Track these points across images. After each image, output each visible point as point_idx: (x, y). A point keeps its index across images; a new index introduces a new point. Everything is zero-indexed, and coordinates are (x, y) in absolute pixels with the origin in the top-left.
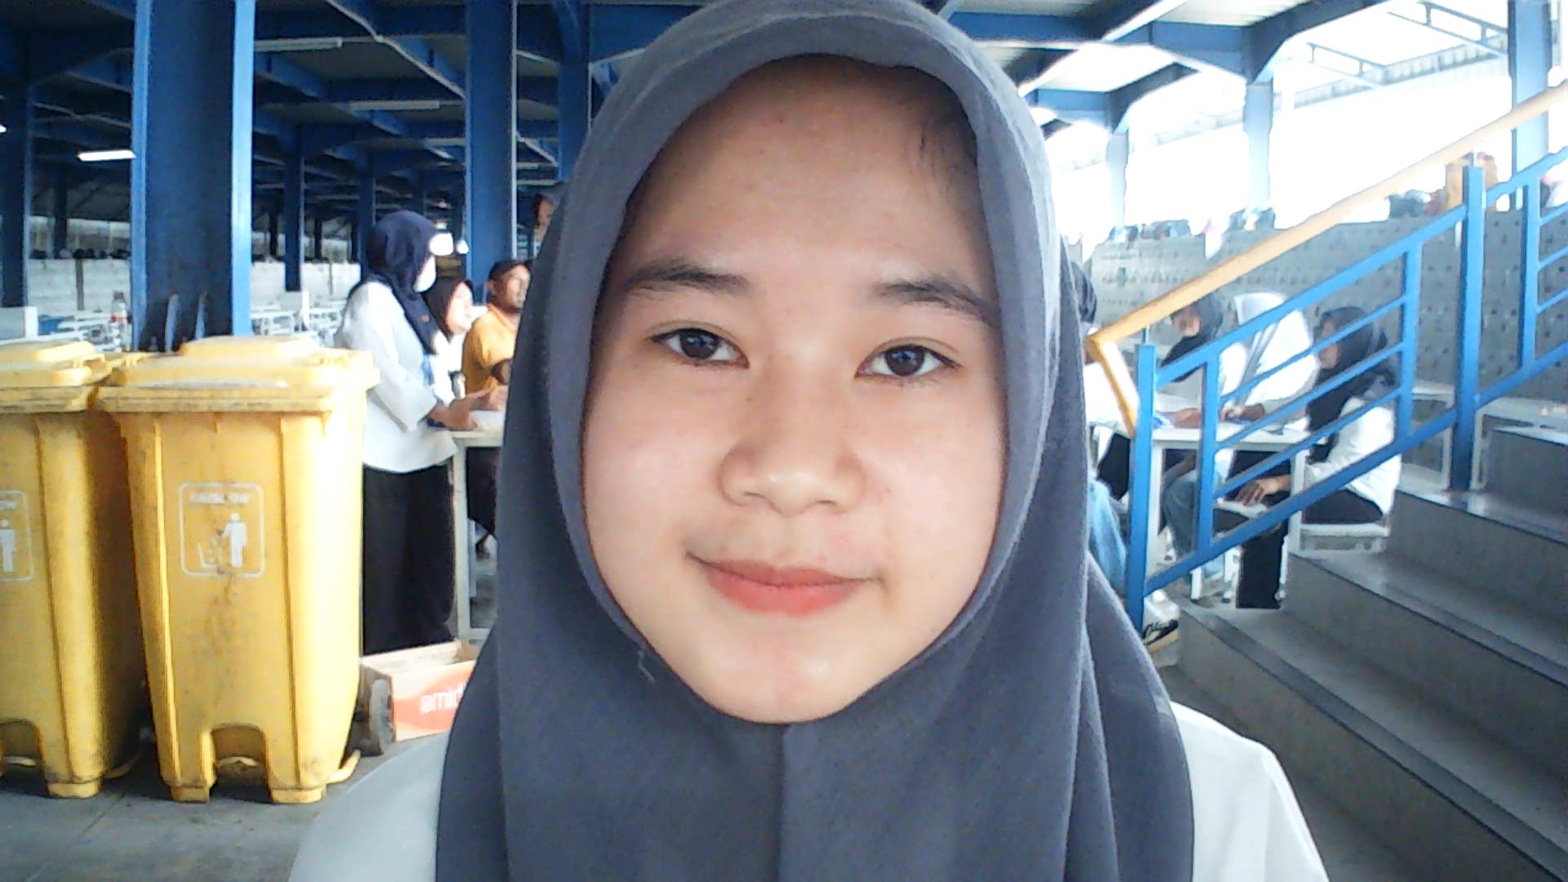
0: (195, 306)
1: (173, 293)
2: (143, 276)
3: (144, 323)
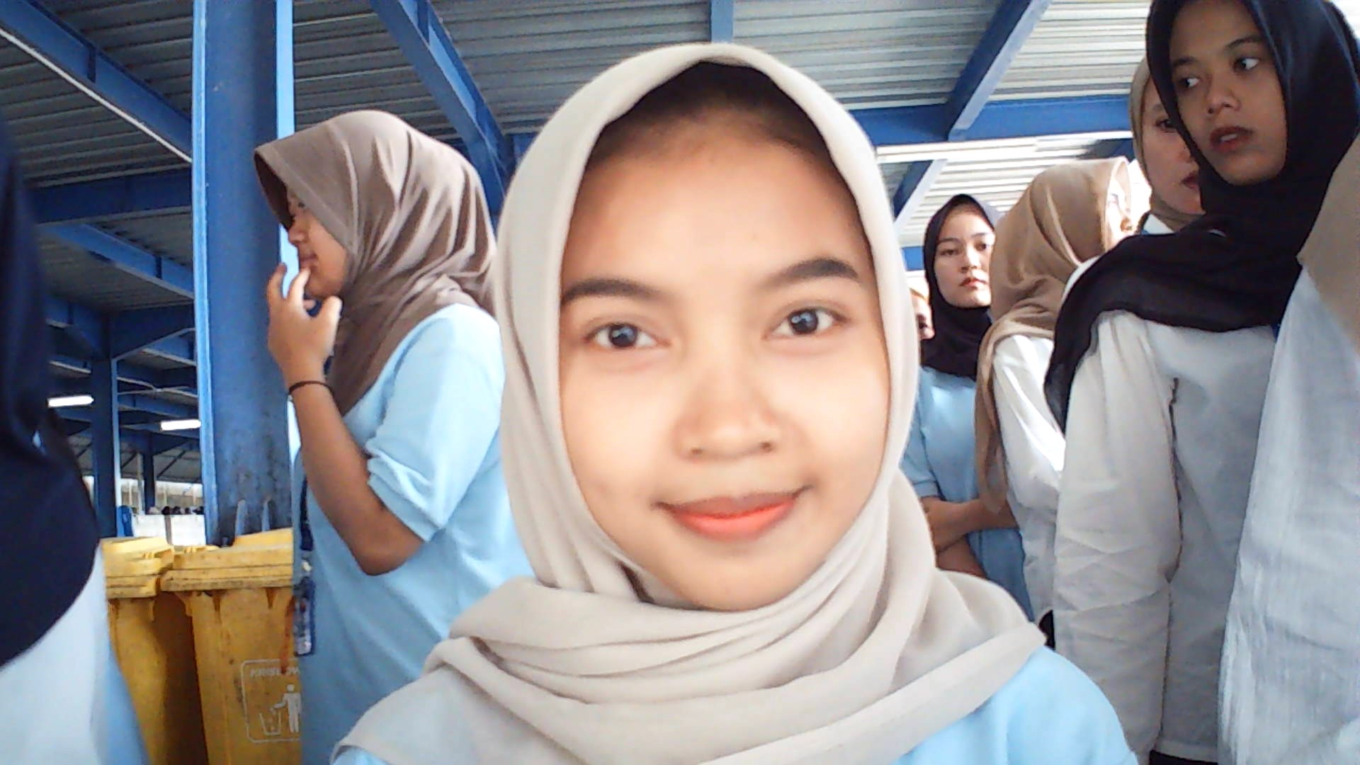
0: (262, 509)
1: (240, 501)
2: (214, 486)
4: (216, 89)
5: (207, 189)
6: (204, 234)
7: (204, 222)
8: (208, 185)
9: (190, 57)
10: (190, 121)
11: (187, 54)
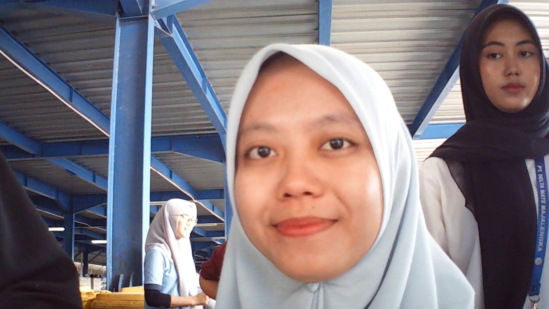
0: (130, 278)
1: (121, 274)
2: (111, 267)
3: (111, 282)
4: (120, 108)
5: (115, 148)
6: (113, 165)
7: (113, 161)
8: (115, 146)
9: (111, 94)
10: (109, 120)
11: (110, 93)
